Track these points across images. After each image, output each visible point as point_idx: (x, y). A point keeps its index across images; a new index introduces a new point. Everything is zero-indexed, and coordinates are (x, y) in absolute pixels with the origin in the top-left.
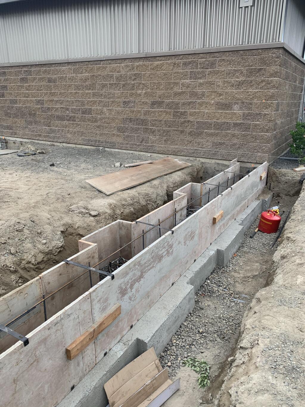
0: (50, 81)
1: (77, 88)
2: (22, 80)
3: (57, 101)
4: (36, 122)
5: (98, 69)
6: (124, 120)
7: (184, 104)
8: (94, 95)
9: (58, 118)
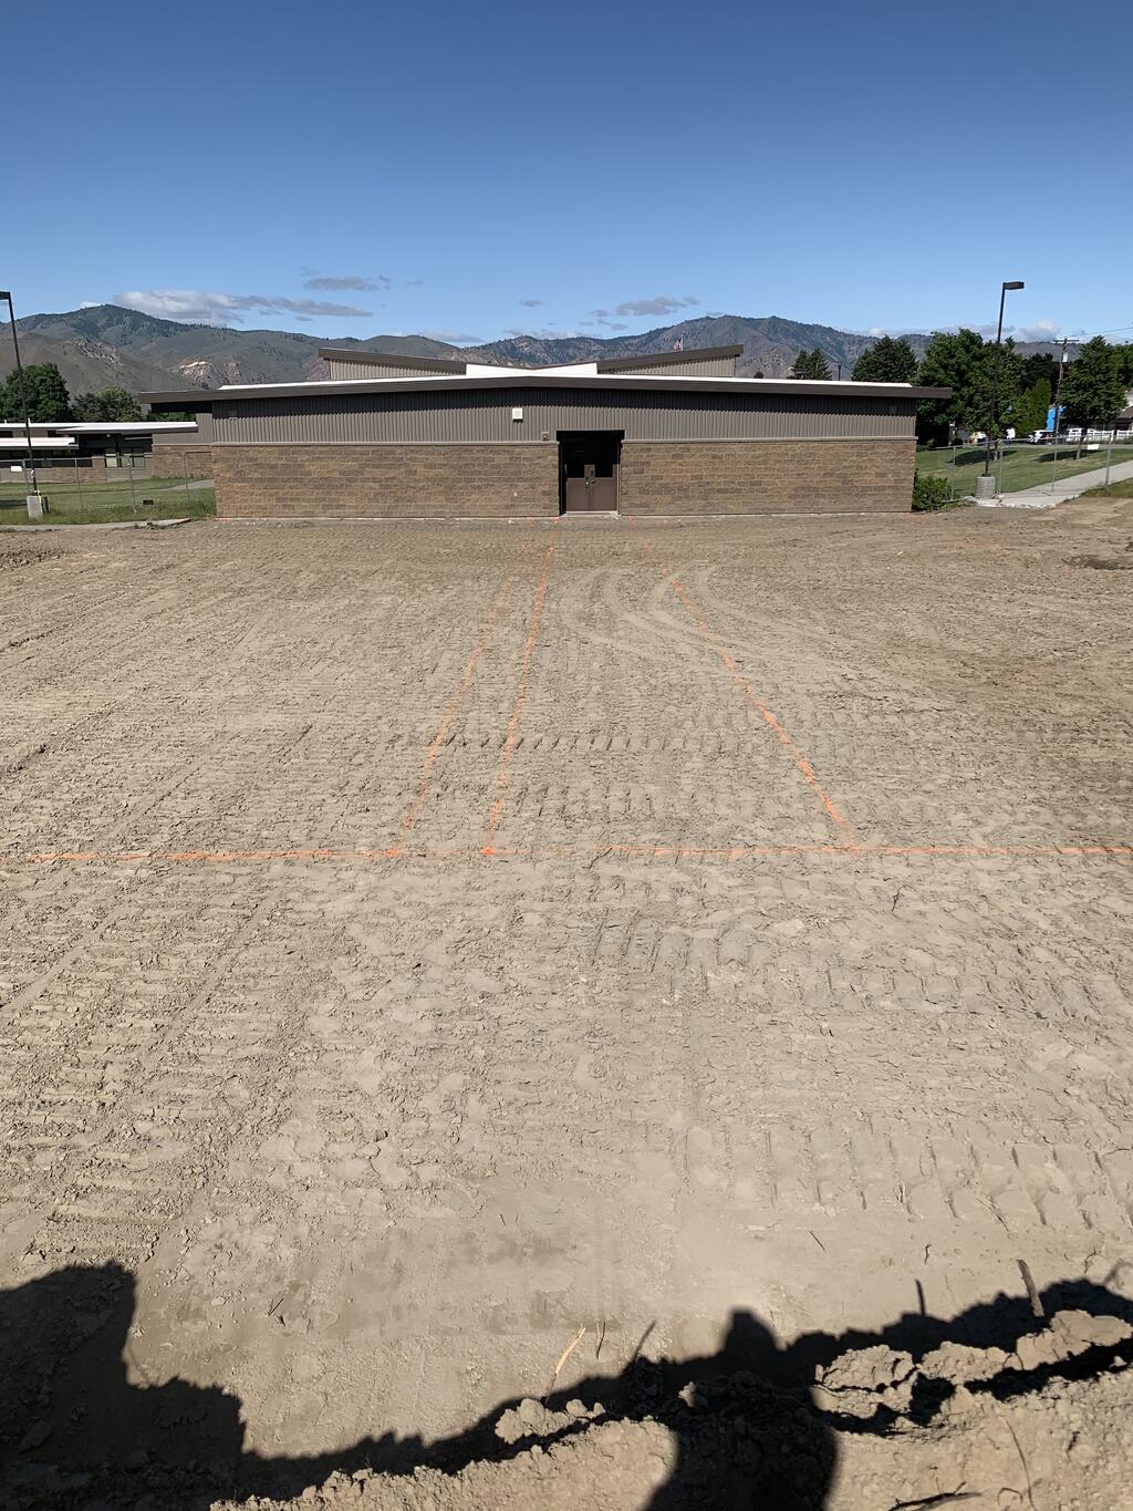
0: (714, 457)
1: (748, 463)
3: (719, 476)
4: (687, 497)
7: (851, 474)
8: (766, 469)
9: (719, 491)
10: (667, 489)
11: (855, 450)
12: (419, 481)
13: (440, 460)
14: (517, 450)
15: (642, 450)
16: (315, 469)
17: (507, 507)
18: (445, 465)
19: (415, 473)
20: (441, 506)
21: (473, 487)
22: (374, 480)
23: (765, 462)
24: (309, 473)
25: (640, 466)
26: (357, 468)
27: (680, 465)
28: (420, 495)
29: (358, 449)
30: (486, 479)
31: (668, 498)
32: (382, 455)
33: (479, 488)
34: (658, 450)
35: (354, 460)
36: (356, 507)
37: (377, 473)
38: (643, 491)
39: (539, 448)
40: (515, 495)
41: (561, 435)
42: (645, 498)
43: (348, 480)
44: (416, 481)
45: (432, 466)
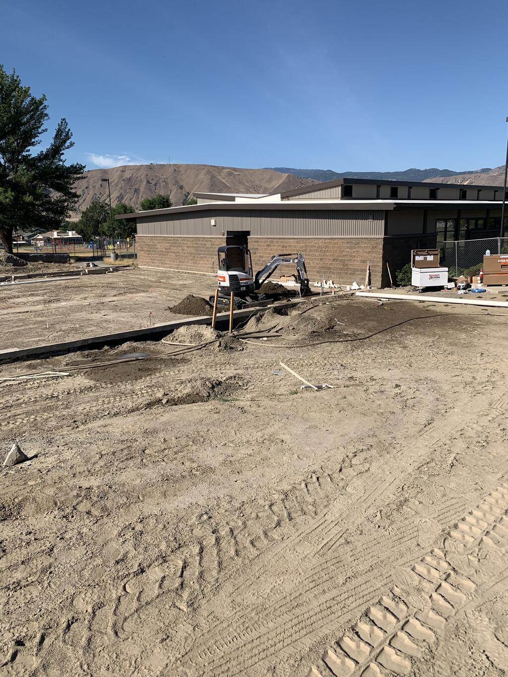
0: (283, 247)
2: (268, 245)
5: (309, 242)
6: (320, 268)
7: (347, 260)
11: (348, 245)
13: (191, 244)
14: (214, 240)
15: (256, 242)
18: (193, 247)
19: (184, 250)
21: (201, 257)
22: (174, 253)
24: (157, 249)
26: (169, 247)
27: (270, 250)
28: (186, 260)
29: (169, 238)
30: (204, 254)
34: (261, 242)
35: (169, 243)
36: (170, 264)
37: (174, 249)
39: (220, 240)
41: (228, 233)
42: (257, 267)
43: (167, 252)
44: (185, 253)
45: (188, 247)
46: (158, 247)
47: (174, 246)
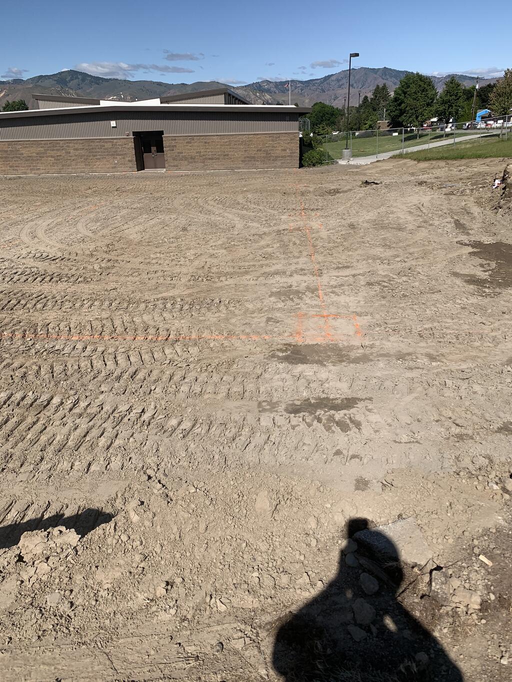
0: (205, 143)
1: (221, 145)
3: (209, 152)
4: (195, 162)
5: (233, 138)
6: (245, 158)
7: (270, 150)
8: (230, 148)
9: (210, 159)
10: (185, 158)
11: (271, 139)
12: (72, 156)
13: (81, 146)
14: (115, 141)
15: (172, 140)
16: (25, 152)
17: (113, 168)
18: (83, 149)
19: (70, 153)
20: (83, 168)
21: (97, 159)
22: (52, 157)
23: (230, 145)
24: (22, 154)
25: (173, 148)
26: (43, 151)
27: (190, 147)
28: (74, 163)
29: (43, 142)
30: (102, 155)
31: (186, 163)
32: (54, 145)
33: (99, 159)
34: (180, 140)
35: (41, 147)
36: (45, 169)
37: (52, 153)
38: (174, 159)
39: (125, 140)
40: (116, 162)
41: (134, 133)
42: (176, 163)
43: (40, 157)
44: (70, 156)
45: (76, 149)
46: (23, 152)
47: (53, 150)
